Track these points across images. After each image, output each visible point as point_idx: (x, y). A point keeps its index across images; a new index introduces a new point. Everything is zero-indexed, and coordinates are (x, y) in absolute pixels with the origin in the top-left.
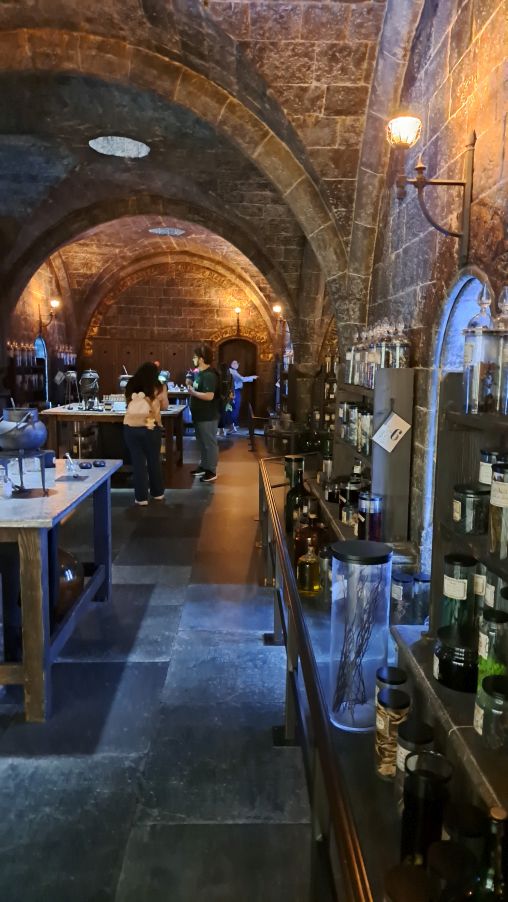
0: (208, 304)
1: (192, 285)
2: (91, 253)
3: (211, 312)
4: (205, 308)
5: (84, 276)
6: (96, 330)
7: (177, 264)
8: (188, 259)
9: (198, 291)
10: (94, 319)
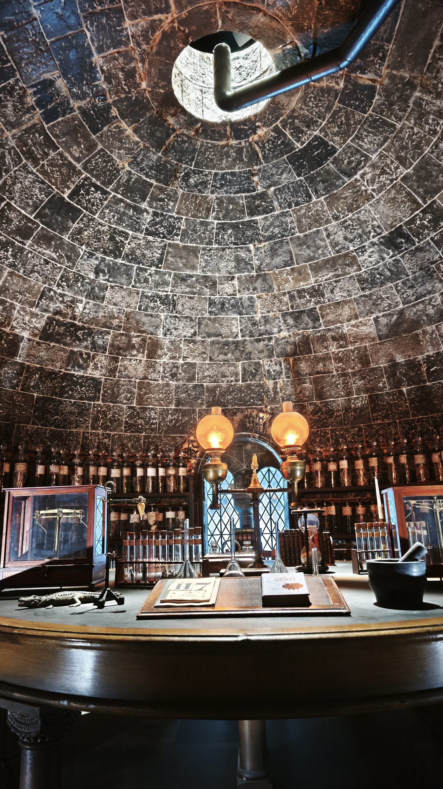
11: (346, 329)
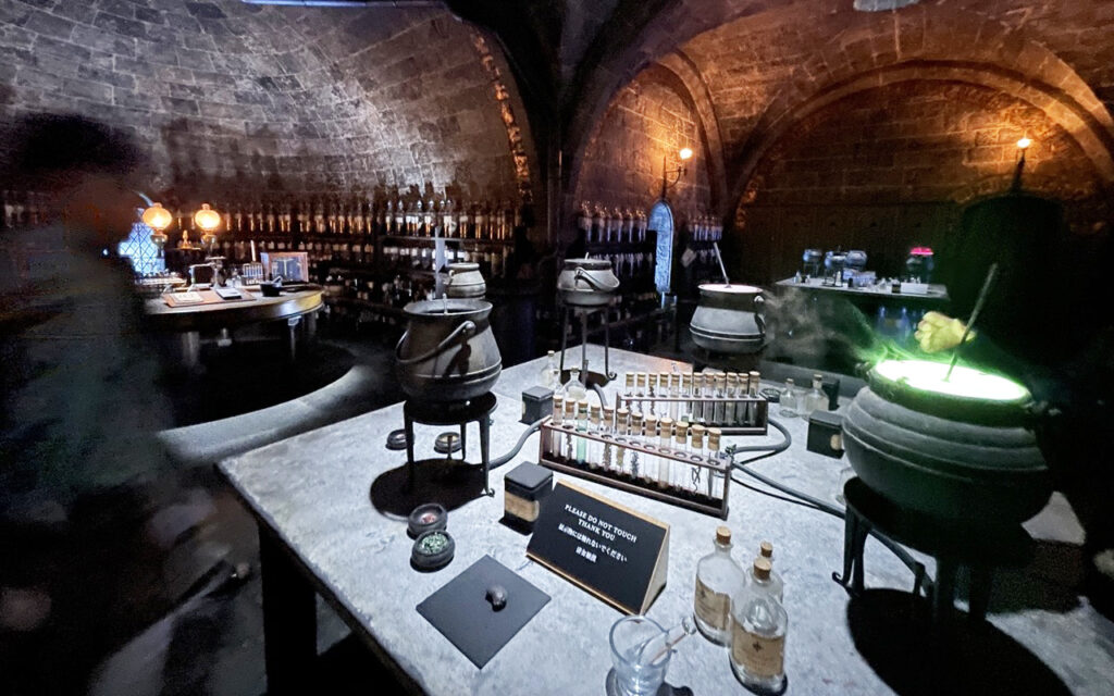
0: (950, 141)
1: (921, 114)
2: (750, 84)
3: (957, 154)
4: (944, 149)
5: (742, 121)
6: (752, 195)
7: (893, 85)
8: (916, 73)
9: (932, 122)
10: (751, 182)
11: (221, 122)
